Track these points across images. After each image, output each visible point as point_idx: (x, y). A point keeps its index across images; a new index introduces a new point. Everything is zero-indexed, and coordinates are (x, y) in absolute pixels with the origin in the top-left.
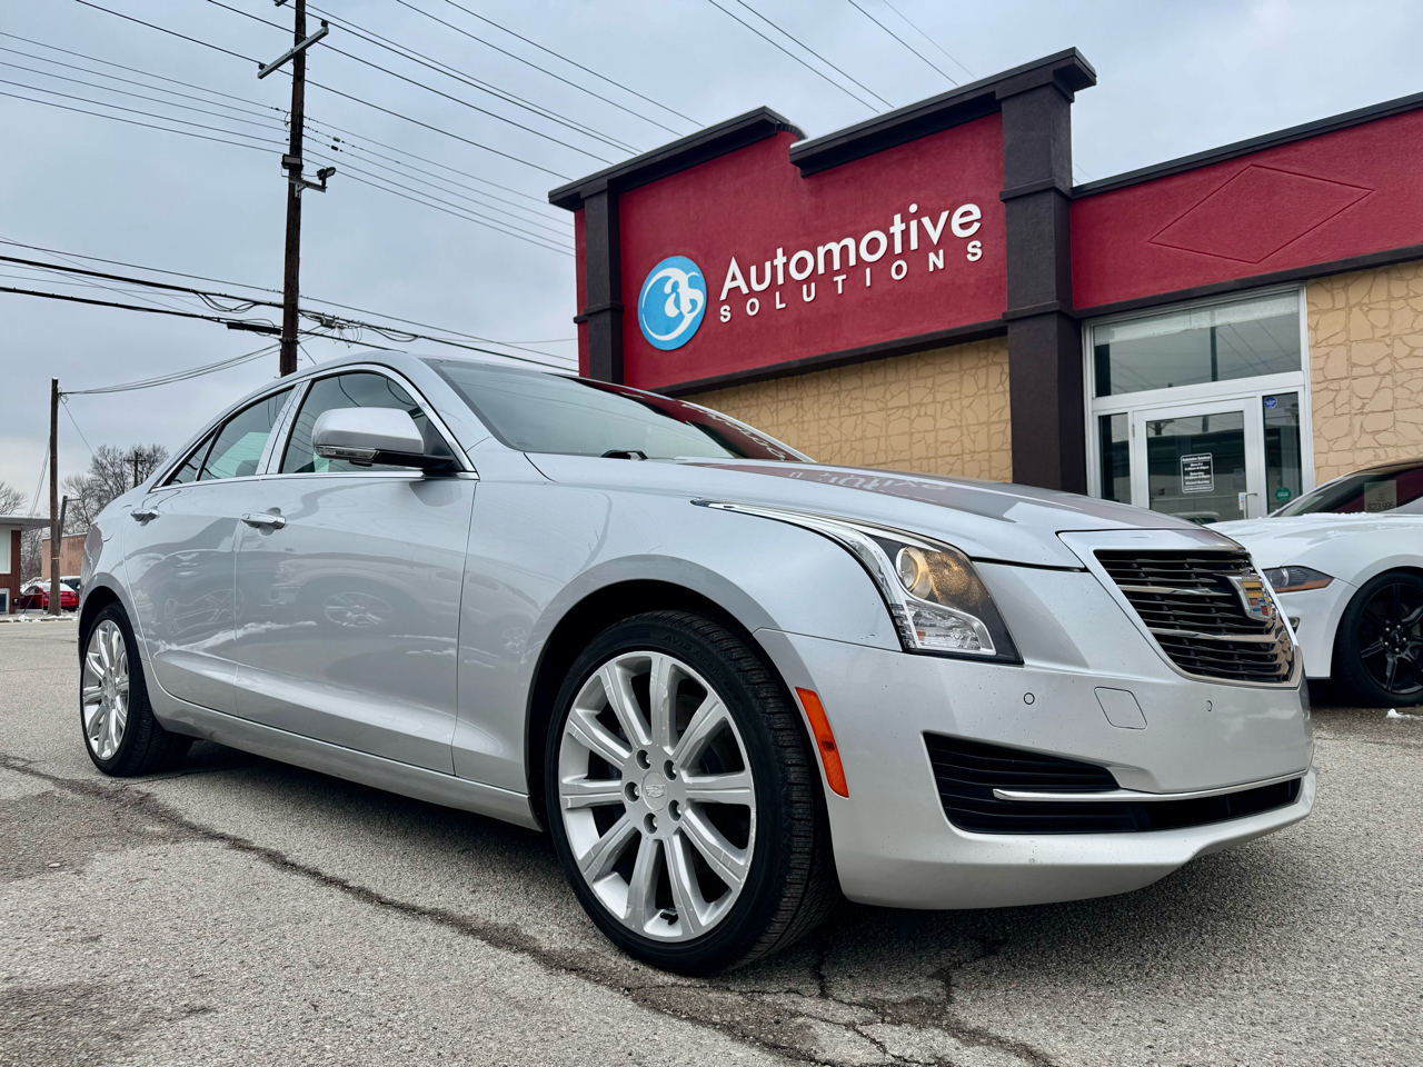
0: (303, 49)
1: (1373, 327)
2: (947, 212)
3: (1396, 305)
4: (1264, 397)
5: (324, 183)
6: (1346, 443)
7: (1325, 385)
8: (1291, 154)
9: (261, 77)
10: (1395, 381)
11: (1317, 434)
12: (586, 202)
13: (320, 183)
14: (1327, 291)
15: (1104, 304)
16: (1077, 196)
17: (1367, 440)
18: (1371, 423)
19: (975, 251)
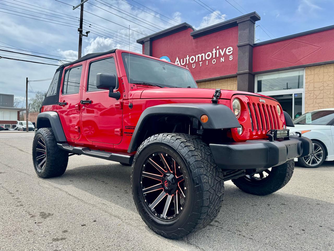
0: (83, 3)
1: (320, 79)
2: (225, 49)
3: (325, 74)
4: (294, 94)
5: (87, 35)
6: (312, 105)
7: (308, 92)
8: (303, 38)
9: (73, 10)
10: (324, 92)
11: (306, 103)
12: (145, 43)
13: (86, 35)
14: (310, 70)
15: (260, 71)
16: (255, 46)
17: (317, 105)
18: (318, 101)
19: (231, 58)
